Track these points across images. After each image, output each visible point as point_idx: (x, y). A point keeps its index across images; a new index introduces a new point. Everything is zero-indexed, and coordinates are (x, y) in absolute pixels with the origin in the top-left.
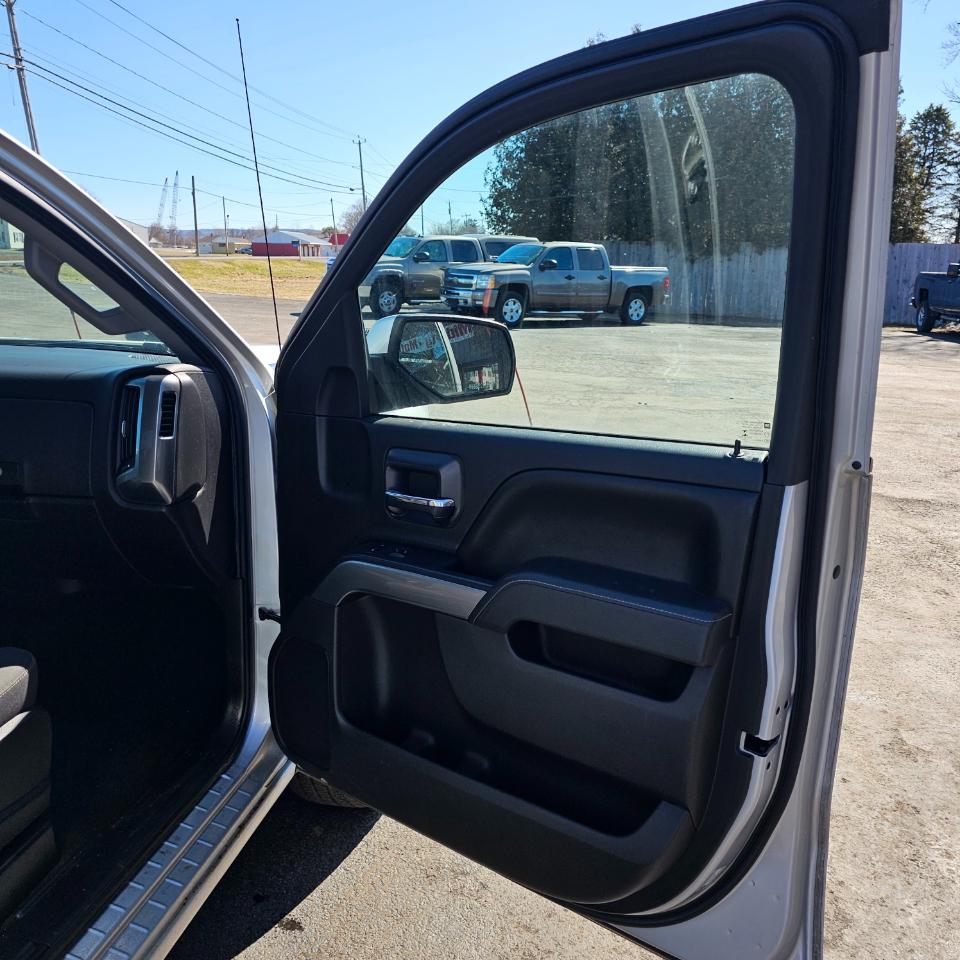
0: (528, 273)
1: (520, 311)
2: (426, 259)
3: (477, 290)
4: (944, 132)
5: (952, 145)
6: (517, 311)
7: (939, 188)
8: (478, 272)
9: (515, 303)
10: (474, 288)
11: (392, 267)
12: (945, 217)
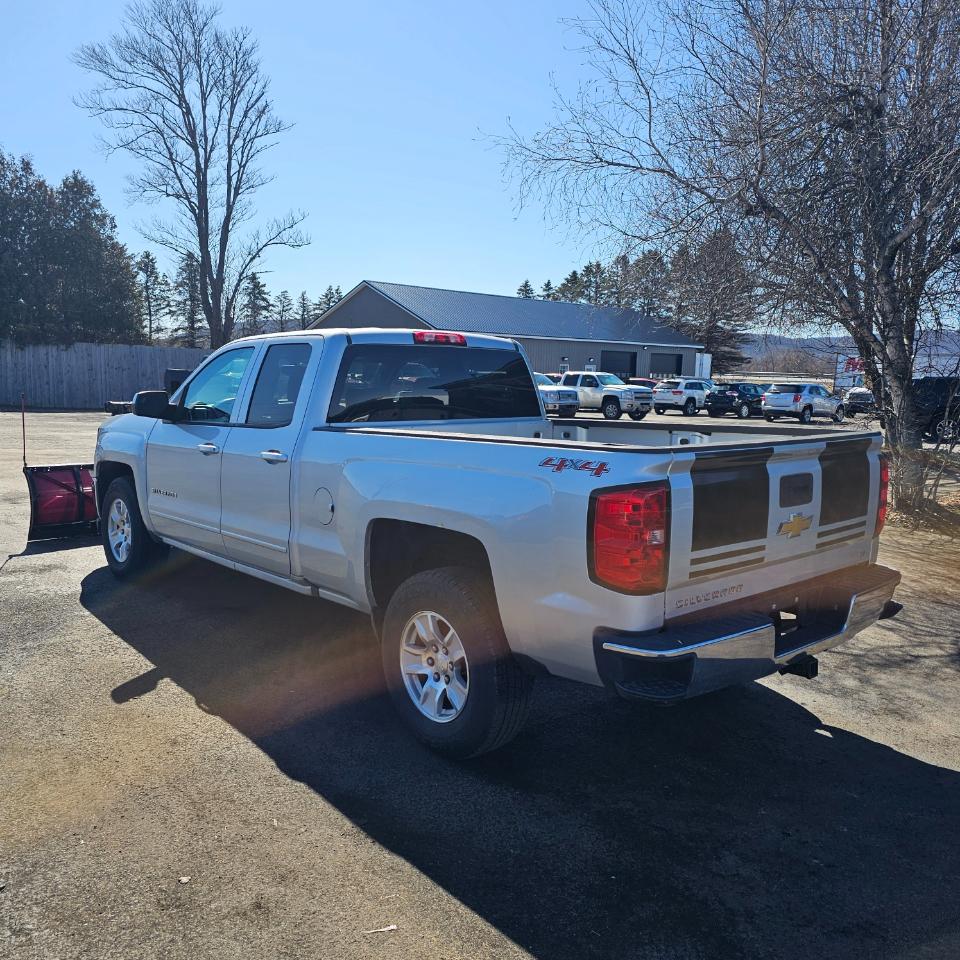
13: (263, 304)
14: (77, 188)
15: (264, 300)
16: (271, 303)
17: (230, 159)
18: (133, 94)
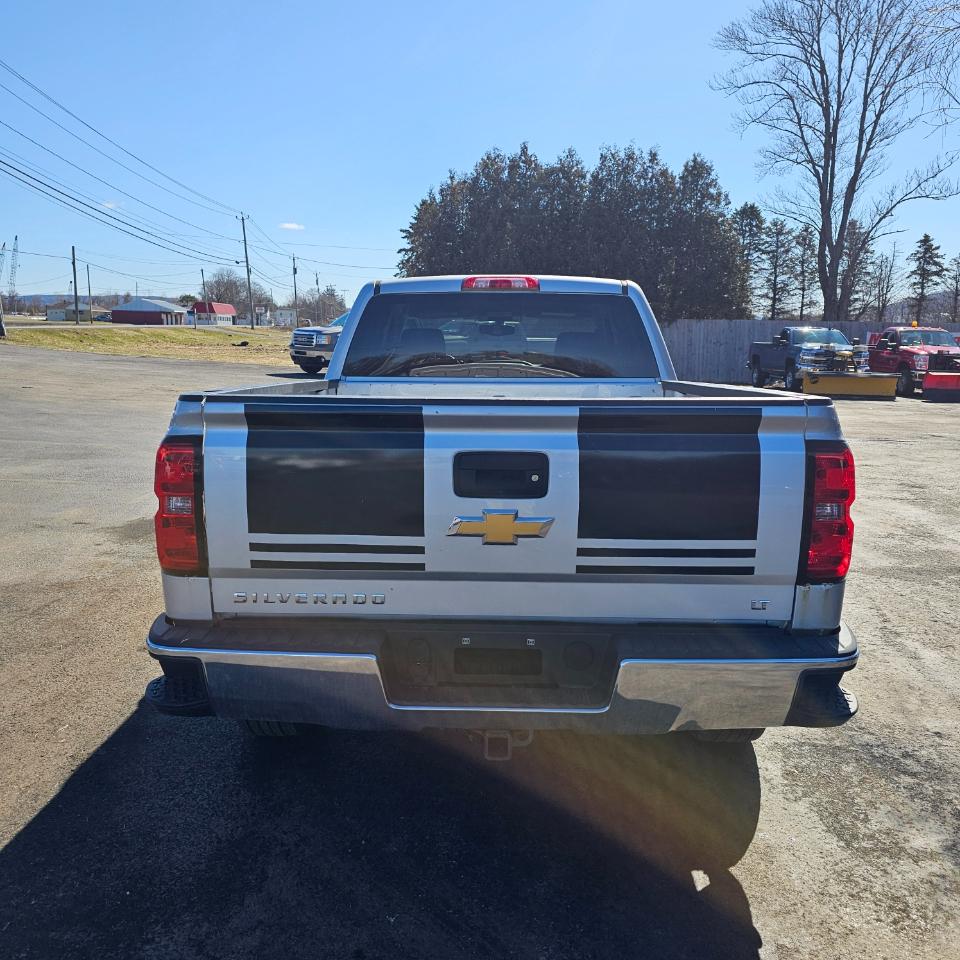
4: (757, 226)
5: (764, 236)
7: (756, 272)
12: (762, 296)
13: (934, 268)
14: (697, 171)
15: (936, 264)
16: (944, 267)
17: (865, 110)
18: (771, 64)
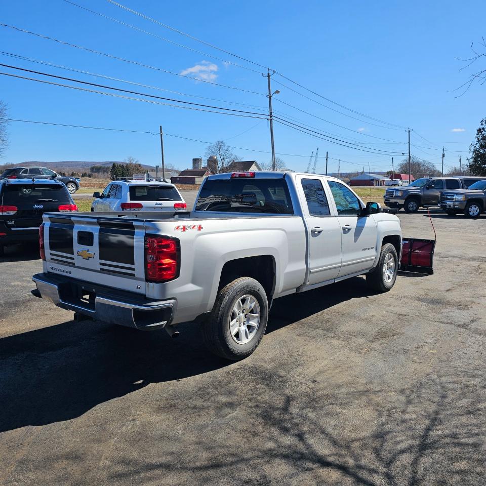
0: (483, 194)
1: (478, 211)
2: (433, 188)
3: (456, 201)
6: (477, 211)
8: (457, 194)
9: (475, 207)
10: (454, 200)
11: (415, 192)
